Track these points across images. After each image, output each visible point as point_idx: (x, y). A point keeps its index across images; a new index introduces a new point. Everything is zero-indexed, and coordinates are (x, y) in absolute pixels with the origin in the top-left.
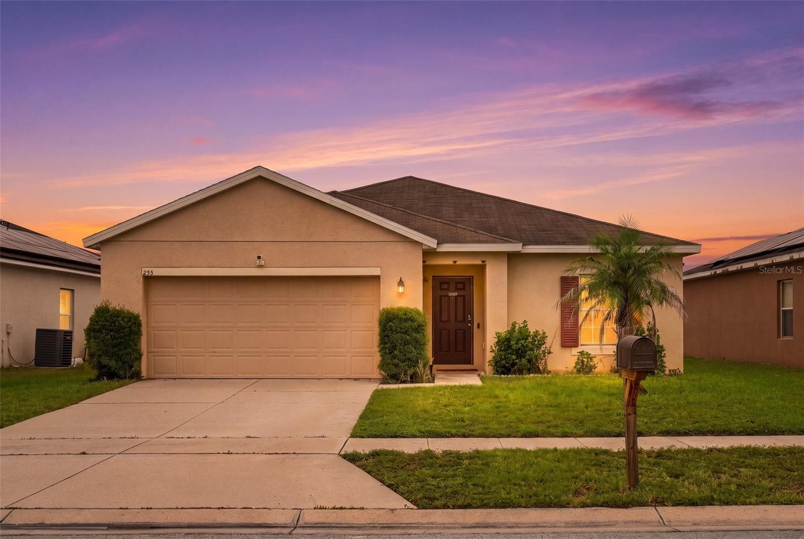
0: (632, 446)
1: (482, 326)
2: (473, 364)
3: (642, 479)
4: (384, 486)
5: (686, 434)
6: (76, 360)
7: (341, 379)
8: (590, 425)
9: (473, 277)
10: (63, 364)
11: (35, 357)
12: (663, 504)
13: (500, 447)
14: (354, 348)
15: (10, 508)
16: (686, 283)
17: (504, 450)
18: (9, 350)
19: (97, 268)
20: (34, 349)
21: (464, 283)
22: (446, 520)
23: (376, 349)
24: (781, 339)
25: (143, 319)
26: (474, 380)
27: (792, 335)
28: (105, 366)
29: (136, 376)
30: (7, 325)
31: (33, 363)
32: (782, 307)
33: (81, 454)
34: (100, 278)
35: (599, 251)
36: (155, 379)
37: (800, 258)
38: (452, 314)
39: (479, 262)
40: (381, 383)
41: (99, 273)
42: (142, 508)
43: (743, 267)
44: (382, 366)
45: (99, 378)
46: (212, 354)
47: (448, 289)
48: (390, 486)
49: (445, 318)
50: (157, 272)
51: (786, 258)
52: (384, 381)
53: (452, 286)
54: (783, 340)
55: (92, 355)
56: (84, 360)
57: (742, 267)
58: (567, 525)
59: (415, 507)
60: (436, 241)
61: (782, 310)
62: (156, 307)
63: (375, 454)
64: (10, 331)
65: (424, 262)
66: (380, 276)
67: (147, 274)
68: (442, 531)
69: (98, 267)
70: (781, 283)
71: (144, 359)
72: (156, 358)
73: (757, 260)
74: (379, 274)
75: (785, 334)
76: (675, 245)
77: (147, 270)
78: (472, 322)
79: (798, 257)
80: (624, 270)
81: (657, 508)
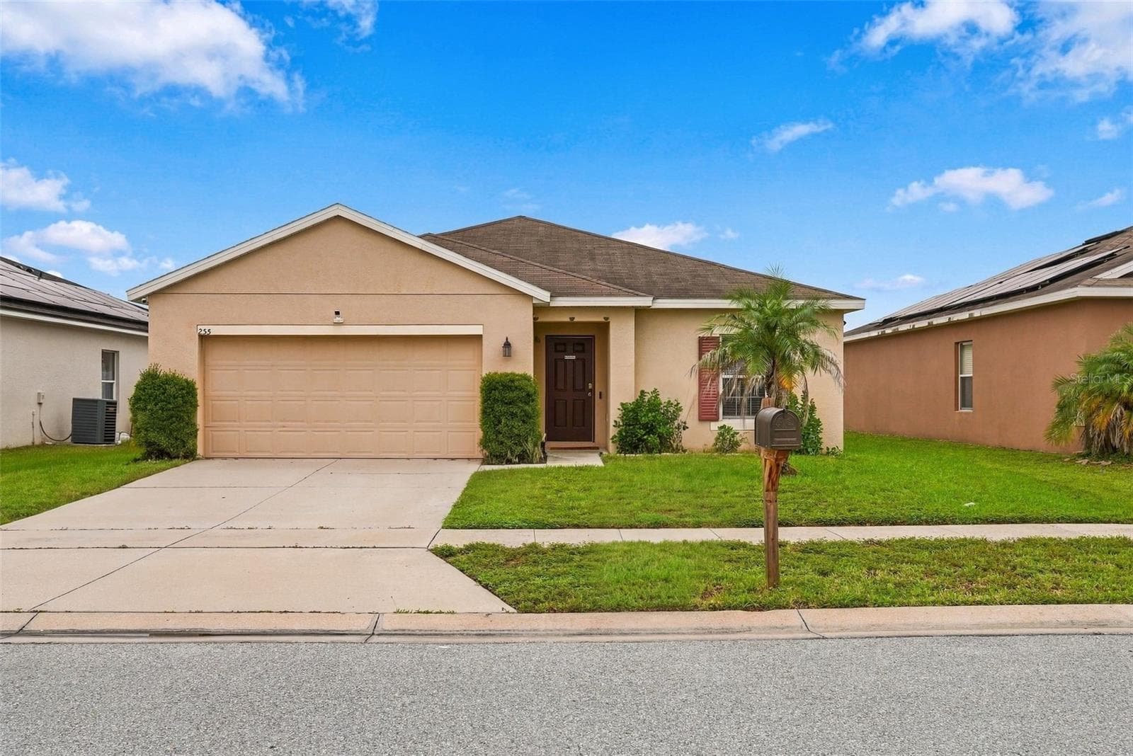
0: (771, 538)
1: (605, 395)
2: (594, 442)
3: (783, 578)
4: (480, 586)
5: (841, 523)
6: (122, 436)
7: (435, 459)
8: (727, 514)
9: (594, 336)
10: (105, 440)
11: (72, 431)
12: (806, 605)
13: (620, 540)
14: (451, 421)
15: (34, 612)
16: (846, 345)
17: (624, 543)
18: (40, 423)
19: (143, 325)
20: (71, 422)
21: (583, 345)
22: (550, 626)
23: (477, 423)
24: (960, 411)
25: (198, 386)
26: (594, 461)
27: (971, 406)
28: (154, 443)
29: (190, 456)
30: (39, 393)
31: (69, 440)
32: (961, 374)
33: (120, 548)
34: (147, 337)
35: (741, 306)
36: (213, 458)
37: (981, 316)
38: (570, 381)
39: (601, 319)
40: (482, 464)
41: (147, 331)
42: (190, 612)
43: (916, 327)
44: (485, 443)
45: (147, 456)
46: (282, 429)
47: (565, 352)
48: (486, 587)
49: (560, 385)
50: (216, 331)
51: (964, 316)
52: (485, 461)
53: (570, 348)
54: (962, 413)
55: (138, 431)
56: (131, 436)
57: (914, 326)
58: (697, 631)
59: (515, 611)
60: (548, 294)
61: (961, 378)
62: (213, 372)
63: (470, 548)
64: (41, 402)
65: (534, 319)
66: (481, 335)
67: (203, 332)
68: (544, 639)
69: (146, 324)
70: (959, 346)
71: (200, 434)
72: (214, 433)
73: (932, 318)
74: (481, 333)
75: (964, 405)
76: (835, 298)
77: (203, 327)
78: (593, 391)
79: (979, 315)
80: (770, 329)
81: (800, 610)
